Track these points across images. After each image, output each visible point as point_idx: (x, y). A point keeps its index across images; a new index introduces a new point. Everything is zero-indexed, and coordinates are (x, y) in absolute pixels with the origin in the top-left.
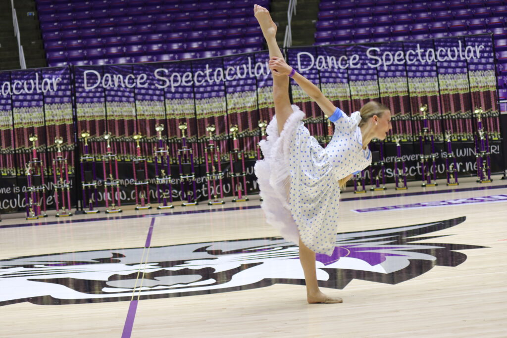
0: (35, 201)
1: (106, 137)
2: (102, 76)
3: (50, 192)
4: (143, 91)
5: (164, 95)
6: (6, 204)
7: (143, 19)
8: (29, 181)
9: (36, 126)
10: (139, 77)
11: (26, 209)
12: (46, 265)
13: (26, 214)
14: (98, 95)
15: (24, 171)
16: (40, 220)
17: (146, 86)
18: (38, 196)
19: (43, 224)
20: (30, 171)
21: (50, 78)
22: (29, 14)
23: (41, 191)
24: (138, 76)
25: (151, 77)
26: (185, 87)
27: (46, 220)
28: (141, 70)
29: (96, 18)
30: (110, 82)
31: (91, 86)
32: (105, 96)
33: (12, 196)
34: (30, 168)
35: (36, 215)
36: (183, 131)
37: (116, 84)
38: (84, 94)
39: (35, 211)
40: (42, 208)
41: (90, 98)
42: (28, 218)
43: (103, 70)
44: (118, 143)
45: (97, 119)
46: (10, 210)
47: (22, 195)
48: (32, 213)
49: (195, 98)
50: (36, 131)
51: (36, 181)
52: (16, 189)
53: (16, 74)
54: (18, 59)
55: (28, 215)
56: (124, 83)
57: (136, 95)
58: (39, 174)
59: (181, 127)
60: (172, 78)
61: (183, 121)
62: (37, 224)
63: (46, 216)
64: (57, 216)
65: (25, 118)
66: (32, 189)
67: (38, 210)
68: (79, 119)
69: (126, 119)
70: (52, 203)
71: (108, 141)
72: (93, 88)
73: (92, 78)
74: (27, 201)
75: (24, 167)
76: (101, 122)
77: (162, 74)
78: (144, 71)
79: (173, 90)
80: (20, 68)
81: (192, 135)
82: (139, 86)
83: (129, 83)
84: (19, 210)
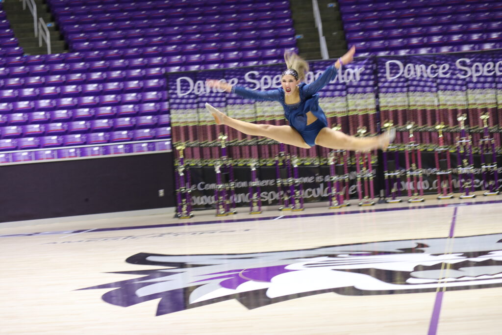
0: (338, 190)
1: (409, 127)
2: (405, 66)
3: (353, 182)
4: (445, 81)
5: (466, 84)
6: (310, 193)
7: (443, 9)
8: (332, 170)
9: (339, 116)
10: (442, 67)
11: (329, 198)
12: (350, 255)
13: (328, 203)
14: (400, 84)
15: (327, 160)
16: (343, 210)
17: (448, 76)
18: (341, 185)
19: (346, 213)
20: (334, 160)
21: (353, 68)
22: (330, 5)
23: (344, 181)
24: (439, 66)
25: (453, 67)
26: (486, 77)
27: (348, 209)
28: (444, 60)
29: (397, 9)
30: (412, 73)
31: (393, 76)
32: (408, 85)
33: (315, 185)
34: (333, 158)
35: (339, 204)
36: (485, 121)
37: (419, 74)
38: (386, 84)
39: (338, 199)
40: (345, 197)
41: (393, 88)
42: (332, 207)
43: (406, 60)
44: (421, 133)
45: (400, 109)
46: (312, 200)
47: (326, 184)
48: (335, 202)
49: (496, 88)
50: (339, 121)
51: (339, 170)
52: (319, 179)
53: (319, 64)
54: (319, 49)
55: (331, 205)
56: (427, 73)
57: (438, 85)
58: (342, 164)
59: (483, 117)
60: (474, 68)
61: (485, 111)
62: (339, 213)
63: (348, 205)
64: (360, 206)
65: (328, 108)
66: (335, 178)
67: (341, 199)
68: (382, 109)
69: (429, 108)
70: (354, 192)
71: (411, 131)
72: (395, 78)
73: (394, 68)
74: (329, 191)
75: (326, 156)
76: (404, 111)
77: (463, 64)
78: (446, 61)
79: (475, 80)
80: (321, 58)
81: (494, 124)
82: (442, 76)
83: (432, 73)
84: (322, 199)
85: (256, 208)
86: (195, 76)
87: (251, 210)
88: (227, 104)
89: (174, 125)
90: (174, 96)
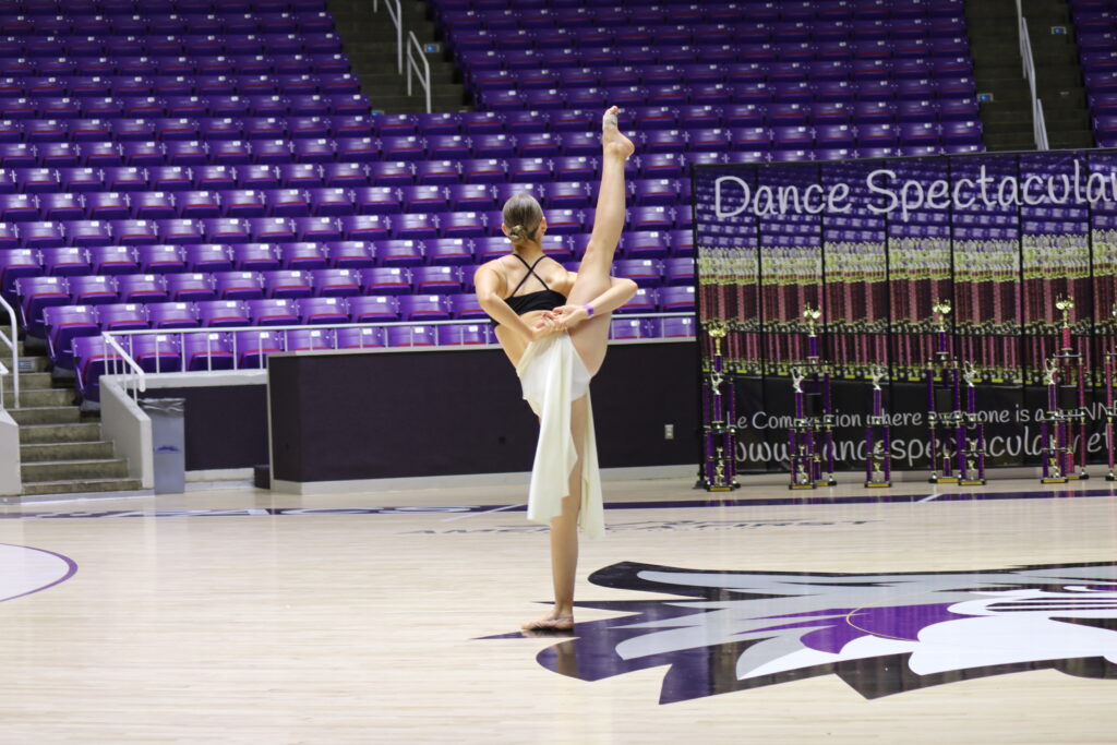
0: (1061, 444)
3: (1096, 425)
6: (999, 446)
8: (1052, 398)
9: (1072, 277)
11: (1043, 461)
12: (1090, 587)
13: (1040, 470)
15: (1041, 375)
16: (1071, 487)
18: (1070, 431)
19: (1078, 494)
20: (1056, 375)
21: (1106, 173)
22: (1054, 30)
23: (1076, 422)
27: (1084, 486)
33: (1012, 429)
34: (1054, 370)
35: (1063, 474)
39: (1061, 464)
40: (1077, 460)
42: (1046, 480)
46: (1006, 461)
47: (1035, 428)
48: (1054, 469)
50: (1071, 288)
51: (1066, 399)
52: (1022, 415)
53: (1031, 160)
54: (1030, 127)
55: (1046, 473)
58: (1074, 384)
62: (1063, 494)
63: (1085, 477)
64: (1109, 479)
65: (1047, 258)
66: (1057, 415)
67: (1069, 463)
70: (1100, 448)
74: (1044, 443)
75: (1040, 367)
80: (1035, 147)
84: (1026, 461)
85: (878, 474)
86: (755, 175)
87: (869, 478)
88: (823, 239)
89: (703, 282)
90: (707, 218)
